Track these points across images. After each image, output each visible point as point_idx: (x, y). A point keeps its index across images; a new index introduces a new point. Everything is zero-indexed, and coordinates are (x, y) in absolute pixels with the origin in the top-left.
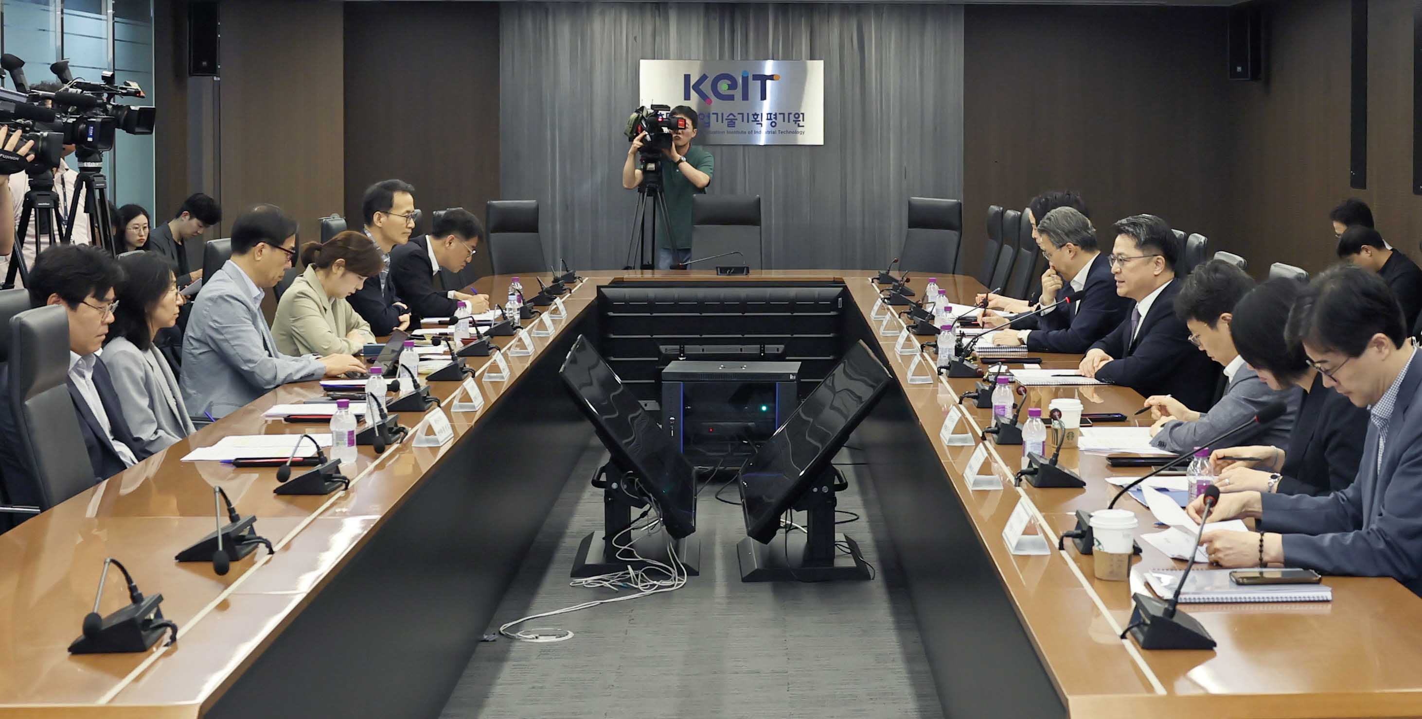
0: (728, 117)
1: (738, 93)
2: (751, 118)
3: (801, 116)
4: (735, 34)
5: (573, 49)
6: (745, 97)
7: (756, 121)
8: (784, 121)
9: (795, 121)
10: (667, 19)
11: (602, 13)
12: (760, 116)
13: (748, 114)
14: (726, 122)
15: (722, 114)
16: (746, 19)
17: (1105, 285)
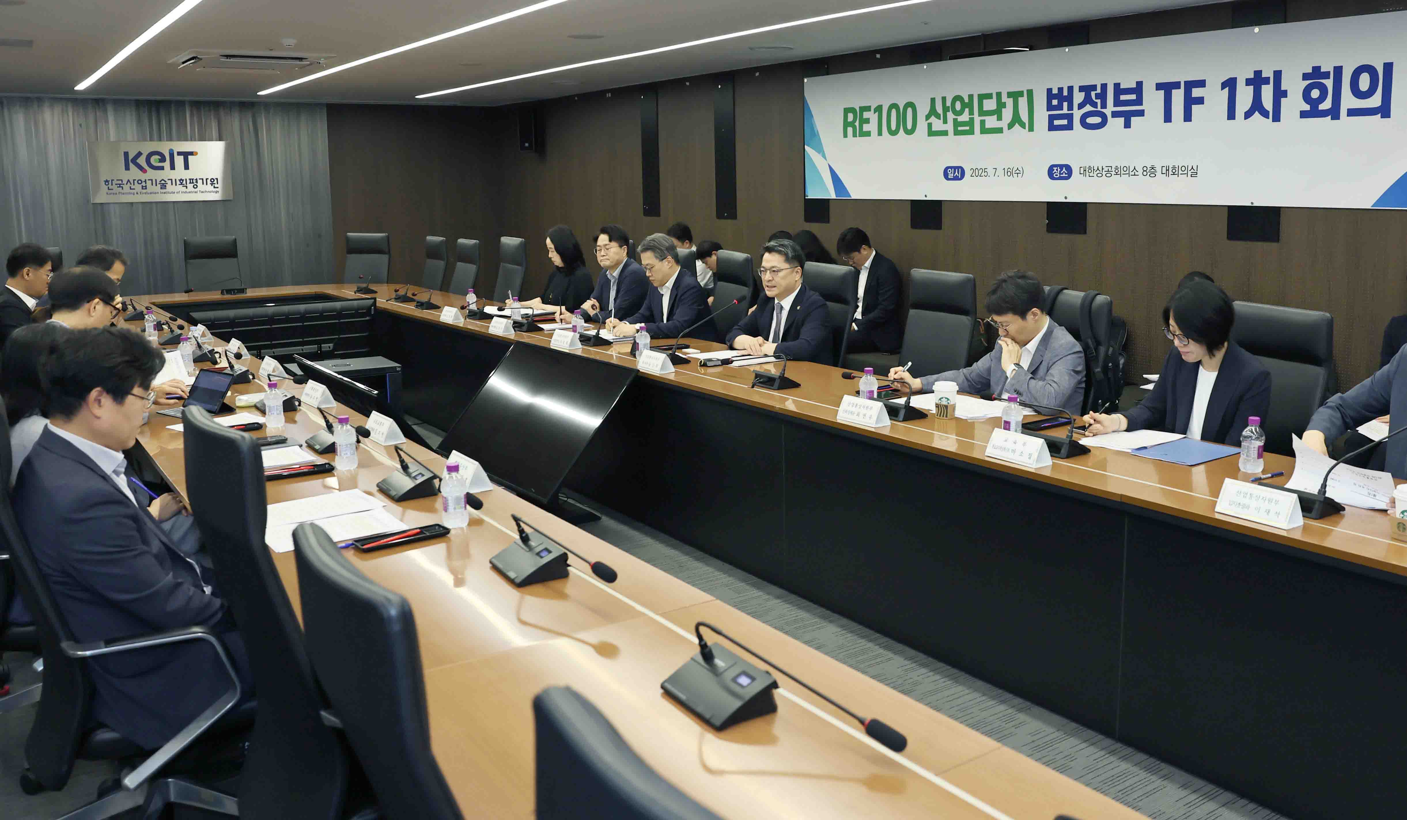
0: (160, 181)
1: (167, 164)
2: (178, 182)
3: (216, 180)
4: (161, 125)
5: (28, 131)
6: (173, 167)
7: (181, 184)
8: (203, 184)
9: (212, 184)
10: (105, 111)
11: (52, 107)
12: (184, 181)
13: (176, 180)
14: (159, 186)
15: (156, 180)
16: (169, 114)
17: (694, 290)
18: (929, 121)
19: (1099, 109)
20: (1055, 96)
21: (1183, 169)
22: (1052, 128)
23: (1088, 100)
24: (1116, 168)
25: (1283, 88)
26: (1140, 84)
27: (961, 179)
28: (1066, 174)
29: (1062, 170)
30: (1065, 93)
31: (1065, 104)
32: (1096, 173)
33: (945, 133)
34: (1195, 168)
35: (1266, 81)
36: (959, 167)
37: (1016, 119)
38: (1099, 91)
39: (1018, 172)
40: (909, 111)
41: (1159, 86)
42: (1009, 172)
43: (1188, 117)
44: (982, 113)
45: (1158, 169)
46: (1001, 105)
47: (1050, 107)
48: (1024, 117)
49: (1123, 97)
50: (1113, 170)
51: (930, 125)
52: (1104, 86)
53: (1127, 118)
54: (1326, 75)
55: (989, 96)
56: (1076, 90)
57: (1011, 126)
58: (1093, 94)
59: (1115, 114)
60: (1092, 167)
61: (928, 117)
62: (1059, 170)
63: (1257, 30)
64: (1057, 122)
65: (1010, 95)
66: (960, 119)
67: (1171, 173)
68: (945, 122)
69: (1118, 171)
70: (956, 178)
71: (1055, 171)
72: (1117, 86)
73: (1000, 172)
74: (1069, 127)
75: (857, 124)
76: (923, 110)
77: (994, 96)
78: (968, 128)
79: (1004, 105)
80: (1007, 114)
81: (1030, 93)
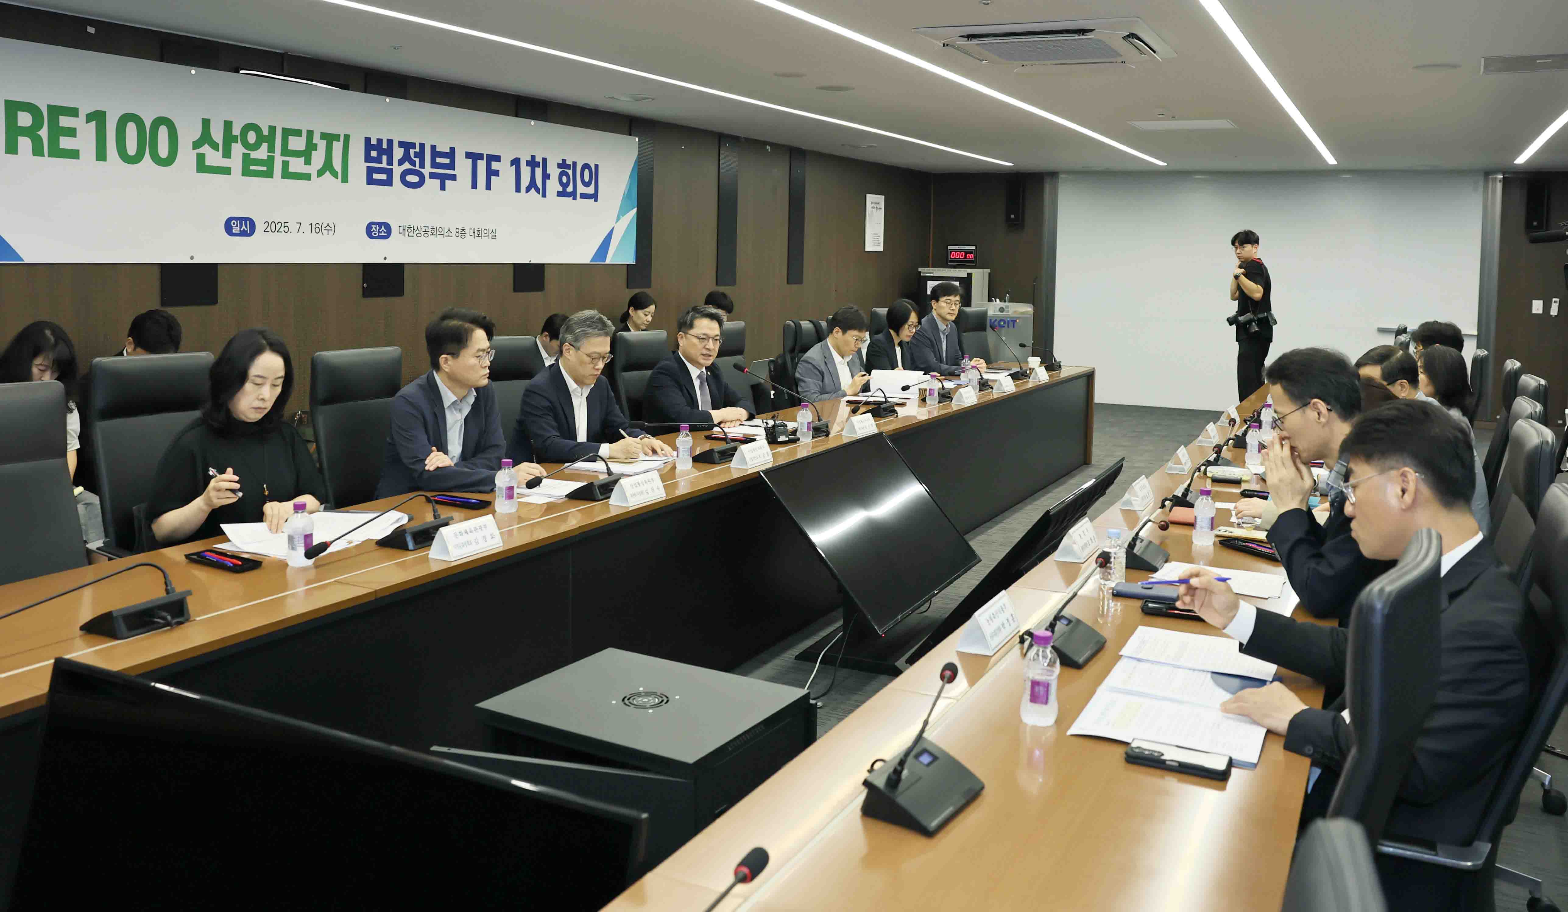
18: (201, 150)
19: (417, 168)
20: (373, 148)
21: (485, 231)
22: (371, 181)
23: (406, 158)
24: (433, 228)
25: (548, 173)
26: (453, 150)
27: (251, 234)
28: (384, 233)
29: (380, 228)
30: (385, 146)
31: (384, 158)
32: (415, 233)
33: (226, 171)
34: (494, 232)
35: (538, 164)
36: (246, 219)
37: (328, 166)
38: (417, 150)
39: (328, 228)
40: (163, 131)
41: (469, 155)
42: (317, 228)
43: (488, 187)
44: (285, 152)
45: (467, 231)
46: (311, 147)
47: (368, 158)
48: (337, 165)
49: (439, 160)
50: (430, 230)
51: (201, 158)
52: (422, 146)
53: (443, 179)
54: (568, 167)
55: (298, 133)
56: (396, 145)
57: (320, 173)
58: (412, 152)
59: (433, 176)
60: (412, 226)
61: (196, 145)
62: (378, 228)
63: (533, 123)
64: (376, 176)
65: (324, 136)
66: (254, 155)
67: (476, 235)
68: (227, 154)
69: (434, 232)
70: (243, 234)
71: (374, 229)
72: (433, 147)
73: (306, 227)
74: (389, 182)
75: (44, 133)
76: (189, 133)
77: (304, 134)
78: (264, 169)
79: (315, 147)
80: (318, 158)
81: (347, 138)
